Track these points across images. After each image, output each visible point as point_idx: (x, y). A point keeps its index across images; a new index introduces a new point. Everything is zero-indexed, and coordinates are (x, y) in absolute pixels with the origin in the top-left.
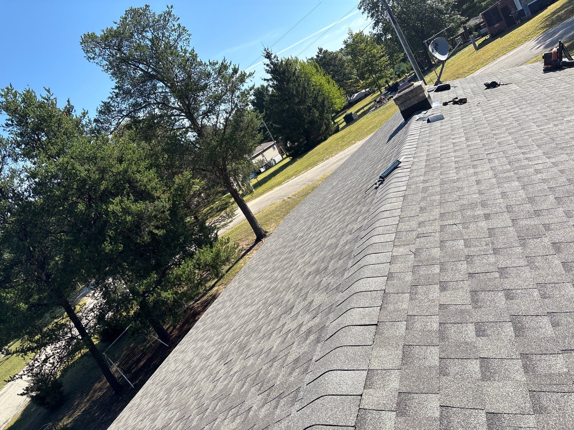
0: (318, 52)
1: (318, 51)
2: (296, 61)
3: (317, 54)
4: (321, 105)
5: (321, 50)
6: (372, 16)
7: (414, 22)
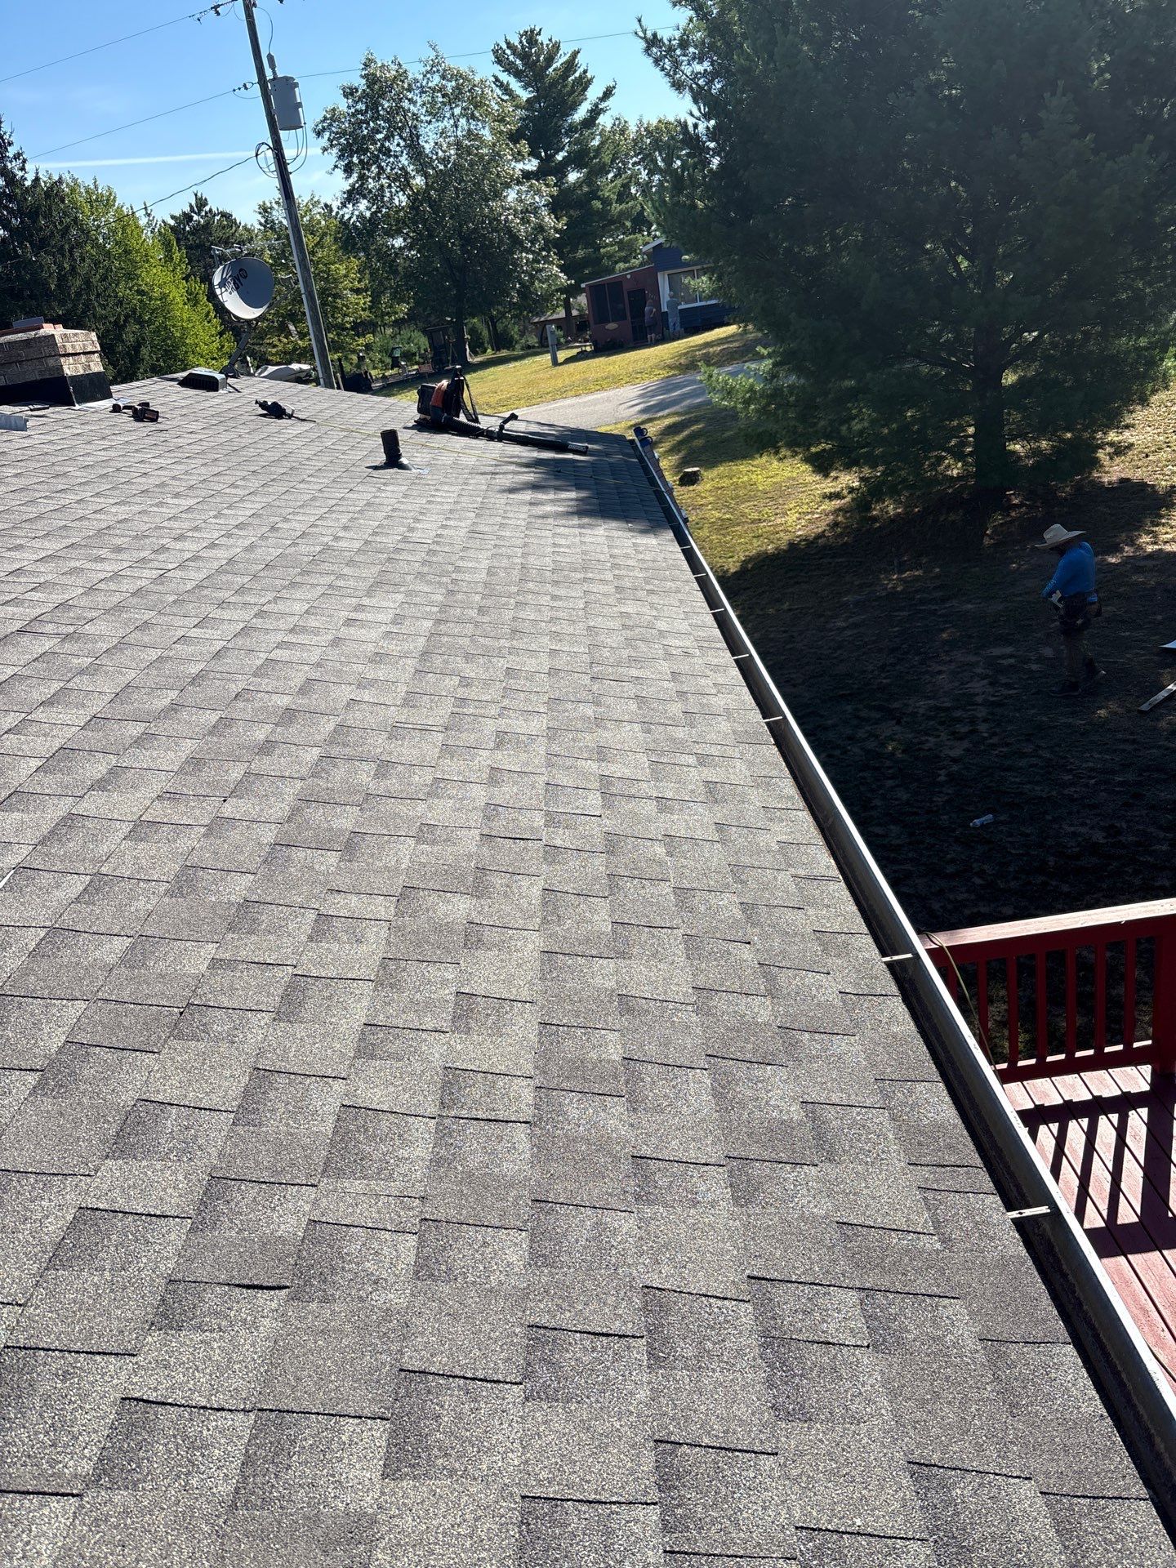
0: (191, 206)
1: (194, 203)
2: (108, 201)
3: (187, 209)
4: (128, 353)
5: (201, 203)
6: (348, 170)
7: (445, 237)
